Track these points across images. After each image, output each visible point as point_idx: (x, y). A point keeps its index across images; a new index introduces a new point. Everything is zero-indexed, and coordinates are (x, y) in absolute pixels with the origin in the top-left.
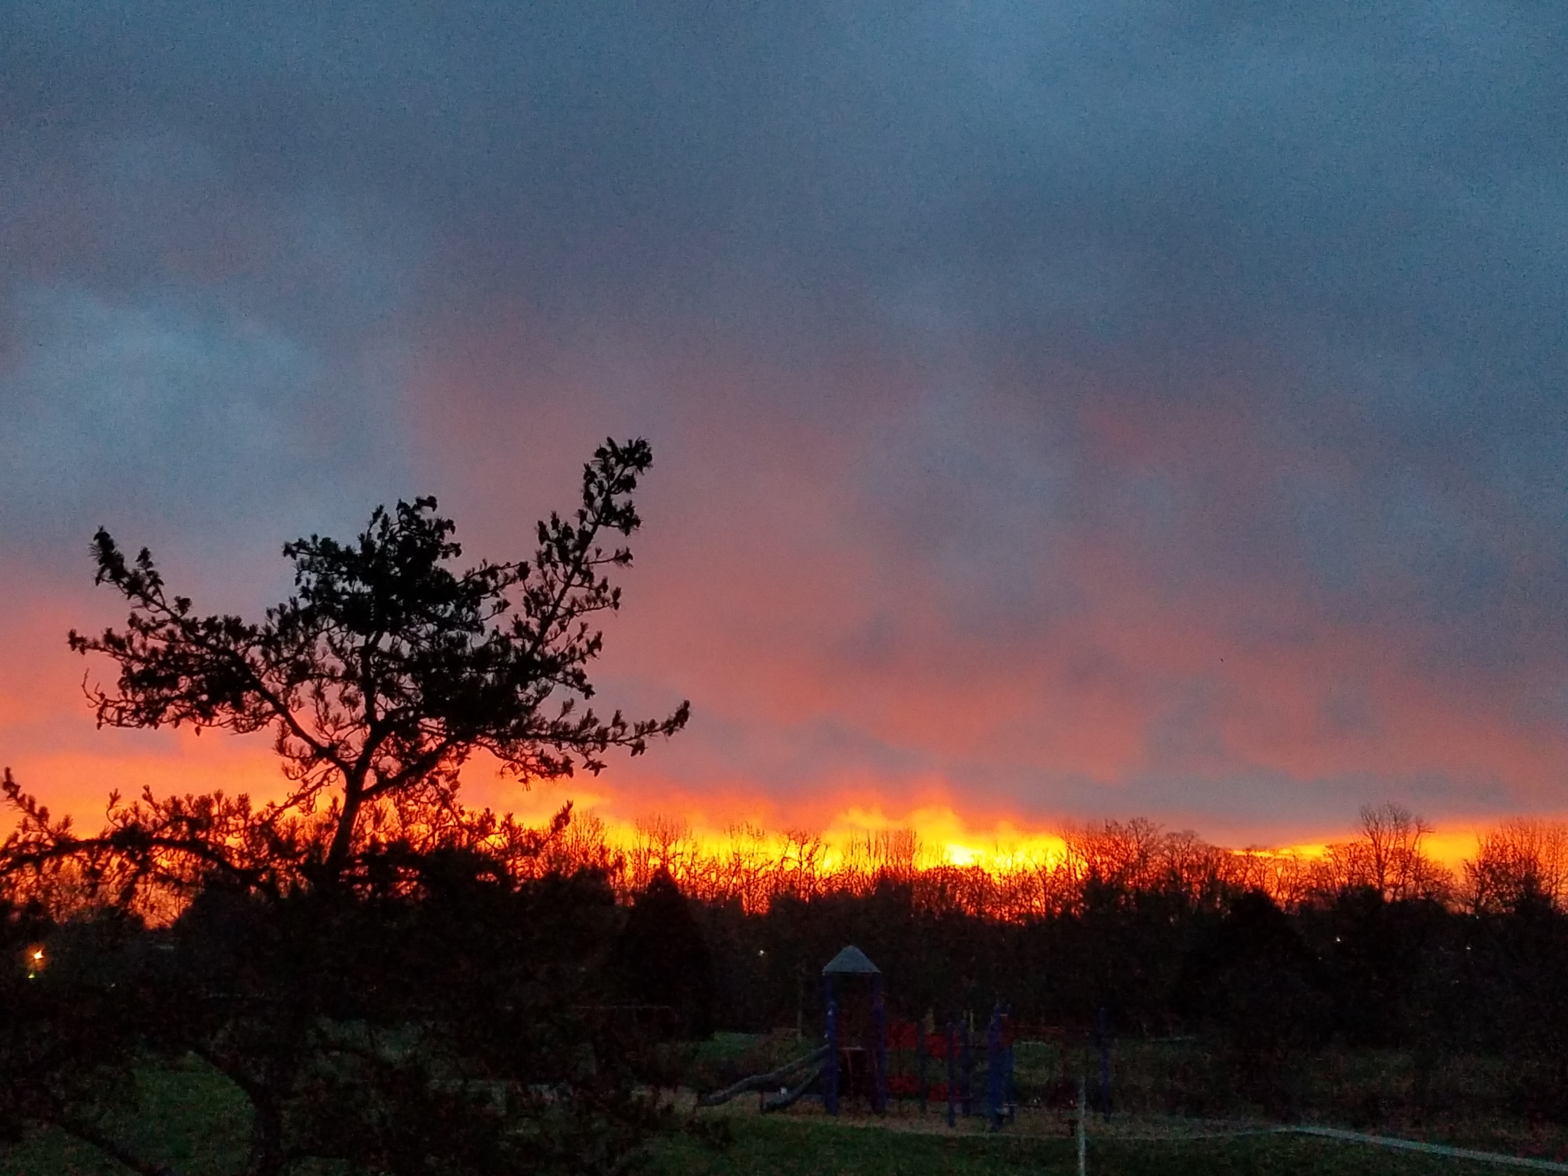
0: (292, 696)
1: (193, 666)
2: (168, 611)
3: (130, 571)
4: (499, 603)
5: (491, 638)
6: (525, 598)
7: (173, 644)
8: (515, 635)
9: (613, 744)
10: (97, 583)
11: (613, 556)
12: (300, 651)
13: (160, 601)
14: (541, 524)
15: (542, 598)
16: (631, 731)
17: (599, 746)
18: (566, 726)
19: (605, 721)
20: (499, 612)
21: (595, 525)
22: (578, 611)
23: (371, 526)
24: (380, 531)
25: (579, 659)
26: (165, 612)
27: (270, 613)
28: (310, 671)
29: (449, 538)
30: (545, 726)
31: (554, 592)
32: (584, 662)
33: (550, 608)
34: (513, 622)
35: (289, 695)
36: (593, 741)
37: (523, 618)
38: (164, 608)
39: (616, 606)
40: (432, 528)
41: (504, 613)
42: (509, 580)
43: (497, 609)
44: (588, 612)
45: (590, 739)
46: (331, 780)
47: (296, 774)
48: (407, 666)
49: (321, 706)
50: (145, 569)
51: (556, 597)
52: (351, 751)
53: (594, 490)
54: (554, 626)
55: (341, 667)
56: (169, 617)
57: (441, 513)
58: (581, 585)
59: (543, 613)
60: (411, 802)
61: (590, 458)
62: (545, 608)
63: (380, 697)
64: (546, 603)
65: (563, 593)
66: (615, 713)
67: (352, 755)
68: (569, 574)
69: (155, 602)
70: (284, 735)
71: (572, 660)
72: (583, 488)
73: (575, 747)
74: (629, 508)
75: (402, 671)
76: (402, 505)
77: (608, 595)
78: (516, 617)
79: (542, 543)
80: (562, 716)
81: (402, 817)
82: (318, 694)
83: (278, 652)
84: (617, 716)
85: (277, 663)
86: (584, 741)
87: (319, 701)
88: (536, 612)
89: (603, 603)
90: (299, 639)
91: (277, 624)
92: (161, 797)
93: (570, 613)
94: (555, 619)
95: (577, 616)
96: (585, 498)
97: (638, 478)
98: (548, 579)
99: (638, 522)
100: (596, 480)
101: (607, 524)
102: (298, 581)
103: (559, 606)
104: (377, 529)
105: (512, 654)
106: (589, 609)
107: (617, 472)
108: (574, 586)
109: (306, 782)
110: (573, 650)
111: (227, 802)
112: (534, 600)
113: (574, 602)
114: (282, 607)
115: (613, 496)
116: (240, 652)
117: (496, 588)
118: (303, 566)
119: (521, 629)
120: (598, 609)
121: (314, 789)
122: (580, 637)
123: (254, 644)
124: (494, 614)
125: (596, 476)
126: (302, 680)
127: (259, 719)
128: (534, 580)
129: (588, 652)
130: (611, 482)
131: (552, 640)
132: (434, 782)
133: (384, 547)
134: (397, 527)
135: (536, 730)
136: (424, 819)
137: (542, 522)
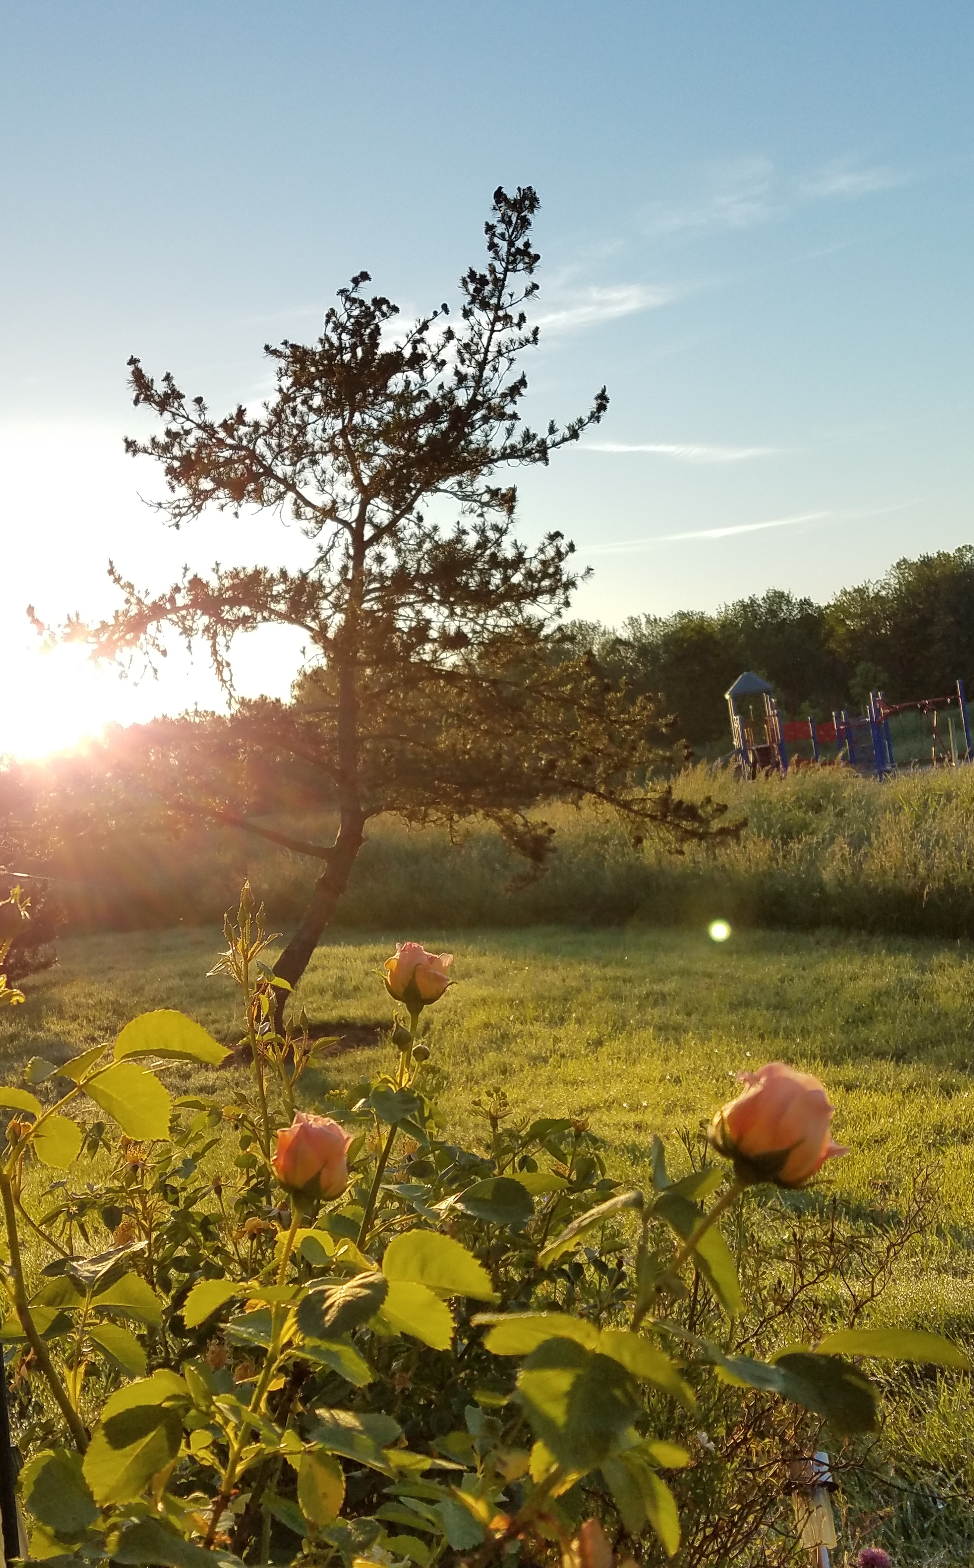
3: (159, 392)
6: (459, 353)
8: (458, 386)
10: (137, 408)
11: (524, 294)
13: (183, 413)
15: (472, 348)
26: (190, 422)
27: (266, 406)
31: (482, 341)
33: (482, 355)
34: (452, 376)
37: (460, 369)
38: (188, 419)
43: (438, 370)
50: (170, 389)
53: (497, 241)
54: (488, 370)
59: (476, 360)
65: (490, 338)
68: (491, 322)
69: (180, 415)
70: (297, 506)
72: (487, 241)
74: (529, 246)
76: (343, 292)
78: (454, 370)
88: (470, 362)
93: (498, 355)
94: (487, 364)
98: (475, 330)
100: (497, 233)
101: (514, 269)
103: (488, 351)
108: (497, 331)
112: (467, 352)
113: (500, 346)
124: (436, 374)
125: (496, 229)
137: (462, 275)
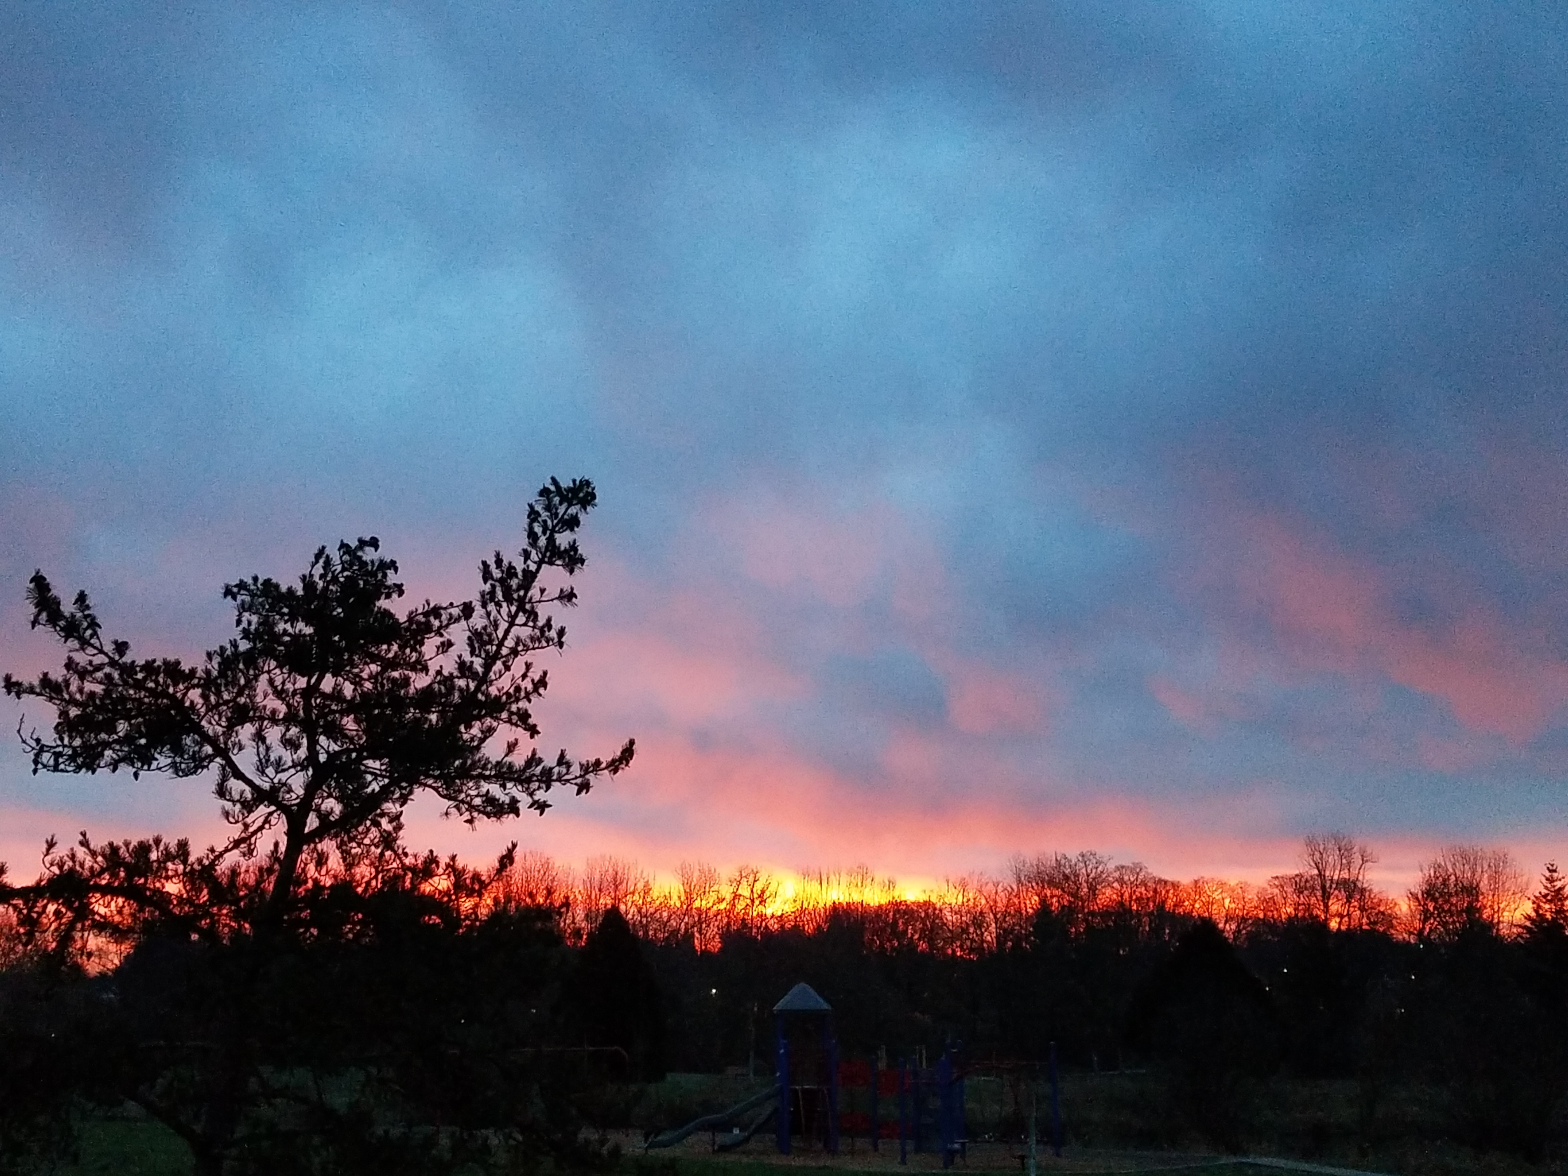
0: (233, 739)
1: (131, 710)
2: (106, 654)
3: (67, 614)
4: (443, 644)
5: (435, 678)
6: (469, 638)
7: (111, 687)
8: (459, 675)
9: (558, 784)
10: (33, 627)
11: (557, 596)
12: (240, 694)
13: (98, 645)
14: (484, 563)
15: (485, 638)
16: (576, 770)
17: (544, 786)
18: (510, 766)
19: (550, 760)
20: (443, 652)
21: (539, 564)
22: (523, 650)
23: (313, 566)
24: (322, 571)
25: (524, 698)
26: (103, 656)
27: (210, 656)
28: (251, 713)
29: (392, 578)
30: (489, 766)
31: (498, 632)
32: (529, 701)
33: (494, 648)
34: (456, 662)
35: (230, 738)
36: (538, 780)
37: (467, 658)
38: (101, 651)
39: (561, 644)
40: (375, 568)
41: (449, 653)
42: (453, 620)
43: (441, 649)
44: (533, 651)
45: (535, 778)
46: (273, 823)
47: (236, 817)
48: (351, 707)
49: (262, 749)
50: (82, 611)
51: (500, 635)
52: (292, 794)
53: (538, 529)
54: (499, 665)
55: (282, 709)
56: (106, 660)
57: (385, 553)
58: (525, 624)
59: (487, 652)
60: (354, 844)
61: (533, 497)
62: (489, 647)
63: (323, 740)
64: (490, 642)
65: (507, 632)
66: (559, 752)
67: (293, 798)
68: (513, 613)
69: (92, 646)
70: (224, 779)
71: (517, 700)
72: (526, 527)
73: (520, 788)
74: (573, 547)
75: (344, 713)
76: (343, 546)
77: (553, 634)
78: (460, 657)
79: (485, 583)
80: (506, 755)
81: (344, 859)
82: (259, 737)
83: (218, 694)
84: (562, 755)
85: (218, 705)
86: (529, 780)
87: (260, 743)
88: (480, 651)
89: (548, 642)
90: (239, 681)
91: (216, 667)
92: (98, 842)
93: (514, 652)
94: (499, 659)
95: (521, 655)
96: (529, 537)
97: (582, 517)
98: (492, 618)
99: (582, 561)
100: (540, 519)
101: (551, 563)
102: (239, 622)
103: (503, 645)
104: (318, 570)
105: (457, 694)
106: (534, 649)
107: (561, 510)
108: (517, 625)
109: (246, 826)
110: (518, 689)
111: (166, 849)
112: (477, 640)
113: (518, 641)
114: (222, 648)
115: (557, 535)
116: (179, 695)
117: (440, 627)
118: (243, 608)
119: (464, 668)
120: (543, 648)
121: (255, 833)
122: (524, 676)
123: (194, 687)
124: (438, 654)
125: (540, 515)
126: (242, 724)
127: (199, 764)
128: (478, 621)
129: (533, 692)
130: (555, 522)
131: (496, 679)
132: (377, 824)
133: (325, 589)
134: (339, 568)
135: (480, 771)
136: (367, 862)
137: (486, 562)
